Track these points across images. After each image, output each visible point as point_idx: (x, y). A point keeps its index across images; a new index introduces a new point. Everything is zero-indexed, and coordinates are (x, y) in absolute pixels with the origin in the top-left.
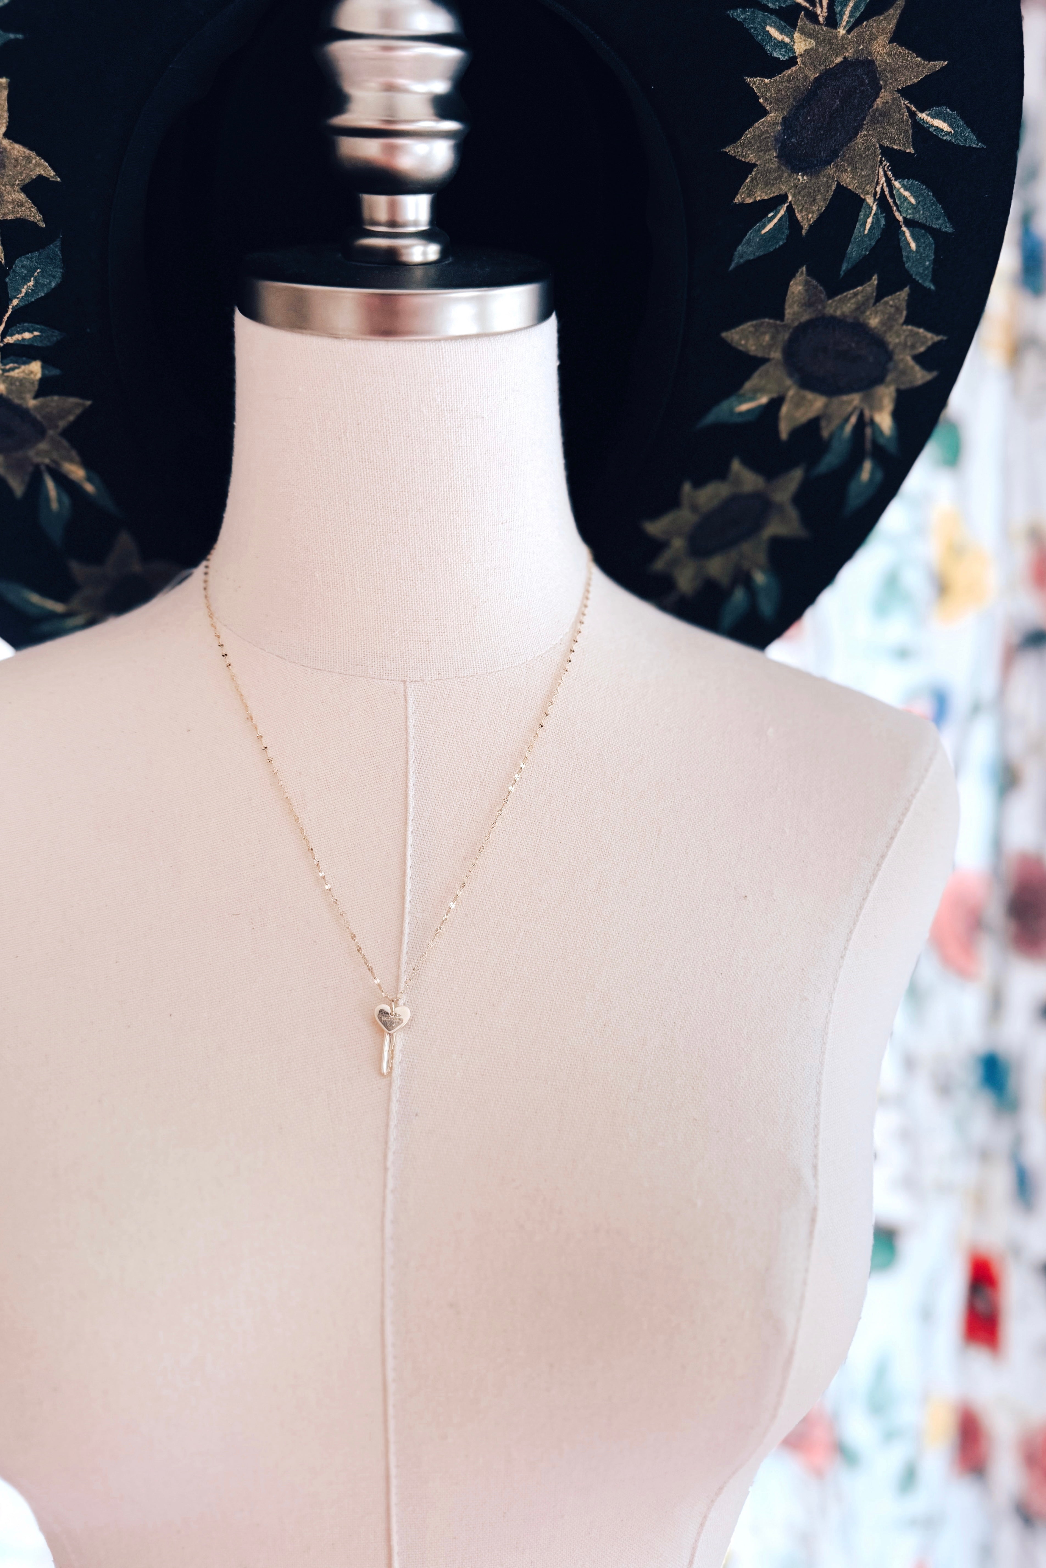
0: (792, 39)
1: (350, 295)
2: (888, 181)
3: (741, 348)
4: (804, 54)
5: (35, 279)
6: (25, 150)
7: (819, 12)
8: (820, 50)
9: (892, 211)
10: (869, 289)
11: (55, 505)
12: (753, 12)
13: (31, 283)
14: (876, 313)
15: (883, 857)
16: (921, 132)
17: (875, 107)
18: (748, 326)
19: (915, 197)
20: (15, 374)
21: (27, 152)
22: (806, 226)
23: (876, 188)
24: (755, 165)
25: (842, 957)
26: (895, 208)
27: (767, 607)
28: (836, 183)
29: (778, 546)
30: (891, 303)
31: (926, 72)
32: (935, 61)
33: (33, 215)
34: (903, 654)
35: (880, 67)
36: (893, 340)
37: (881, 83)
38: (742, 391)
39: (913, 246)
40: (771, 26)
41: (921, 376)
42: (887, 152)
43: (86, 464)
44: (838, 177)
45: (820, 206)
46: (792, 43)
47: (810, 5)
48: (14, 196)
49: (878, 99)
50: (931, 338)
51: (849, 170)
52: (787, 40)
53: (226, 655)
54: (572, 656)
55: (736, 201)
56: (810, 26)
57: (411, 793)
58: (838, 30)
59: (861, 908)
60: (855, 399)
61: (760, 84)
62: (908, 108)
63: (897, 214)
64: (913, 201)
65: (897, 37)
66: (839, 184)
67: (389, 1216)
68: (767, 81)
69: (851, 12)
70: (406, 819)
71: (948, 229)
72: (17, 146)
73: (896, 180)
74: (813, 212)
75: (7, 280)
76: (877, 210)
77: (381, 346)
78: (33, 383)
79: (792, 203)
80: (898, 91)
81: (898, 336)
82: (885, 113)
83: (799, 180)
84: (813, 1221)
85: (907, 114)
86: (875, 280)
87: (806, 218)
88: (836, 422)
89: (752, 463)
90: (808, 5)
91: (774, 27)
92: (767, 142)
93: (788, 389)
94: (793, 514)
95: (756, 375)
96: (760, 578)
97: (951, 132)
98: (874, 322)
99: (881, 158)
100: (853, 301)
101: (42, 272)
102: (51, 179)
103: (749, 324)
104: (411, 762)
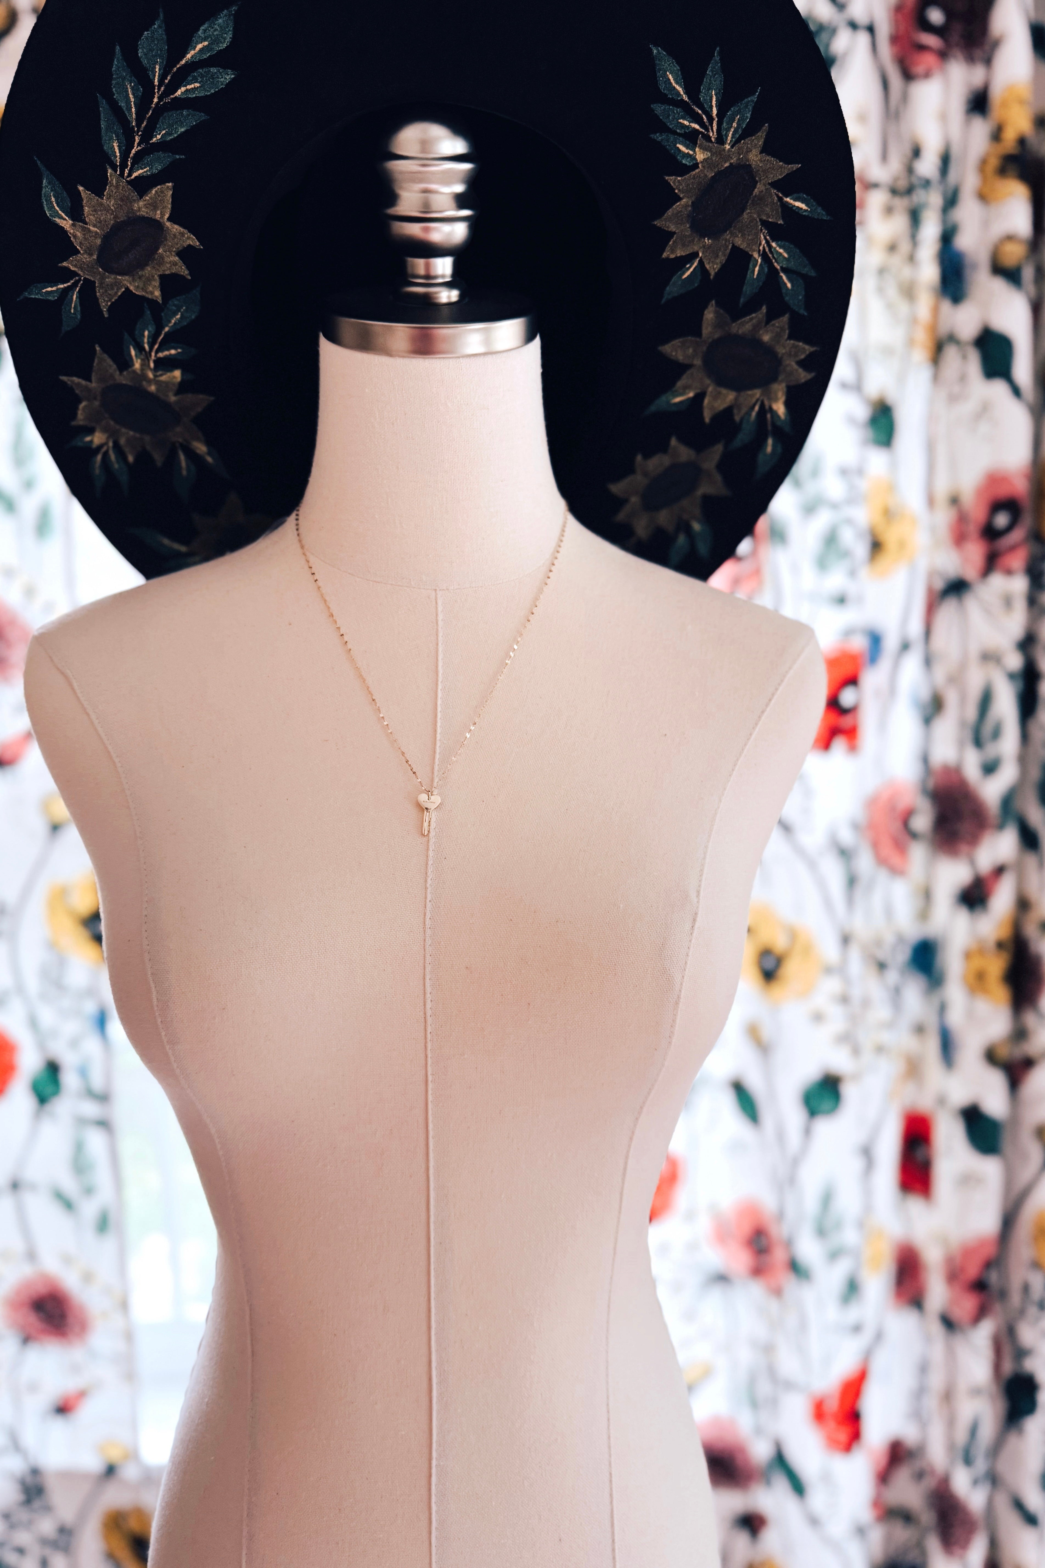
0: (694, 151)
1: (402, 328)
2: (767, 242)
3: (672, 358)
4: (703, 161)
5: (182, 315)
6: (181, 229)
7: (711, 135)
8: (714, 159)
9: (772, 262)
10: (760, 316)
11: (184, 473)
12: (667, 136)
13: (178, 316)
14: (768, 332)
15: (763, 712)
16: (788, 210)
17: (754, 195)
18: (677, 342)
19: (788, 253)
20: (163, 378)
21: (182, 230)
22: (713, 273)
23: (759, 247)
24: (674, 233)
25: (730, 775)
26: (774, 261)
27: (703, 549)
28: (731, 245)
29: (708, 501)
30: (777, 325)
31: (786, 172)
32: (792, 164)
33: (184, 271)
34: (841, 600)
35: (755, 168)
36: (781, 351)
37: (757, 179)
38: (674, 389)
39: (789, 285)
40: (680, 144)
41: (804, 376)
42: (765, 223)
43: (208, 443)
44: (733, 241)
45: (722, 258)
46: (695, 154)
47: (705, 131)
48: (171, 259)
49: (756, 189)
50: (808, 349)
51: (739, 236)
52: (691, 152)
53: (314, 574)
54: (550, 574)
55: (663, 256)
56: (705, 143)
57: (440, 664)
58: (725, 146)
59: (745, 745)
60: (757, 393)
61: (675, 180)
62: (777, 196)
63: (776, 264)
64: (786, 255)
65: (765, 150)
66: (733, 245)
67: (428, 915)
68: (679, 178)
69: (732, 134)
70: (437, 680)
71: (813, 274)
72: (176, 226)
73: (773, 242)
74: (717, 264)
75: (163, 314)
76: (761, 262)
77: (421, 362)
78: (174, 384)
79: (702, 258)
80: (769, 184)
81: (784, 347)
82: (761, 198)
83: (706, 242)
84: (694, 920)
85: (776, 198)
86: (764, 309)
87: (713, 268)
88: (744, 410)
89: (684, 440)
90: (704, 131)
91: (682, 145)
92: (682, 219)
93: (708, 386)
94: (718, 478)
95: (684, 376)
96: (696, 526)
97: (808, 210)
98: (766, 338)
99: (761, 227)
100: (750, 324)
101: (187, 308)
102: (197, 247)
103: (677, 341)
104: (440, 644)
